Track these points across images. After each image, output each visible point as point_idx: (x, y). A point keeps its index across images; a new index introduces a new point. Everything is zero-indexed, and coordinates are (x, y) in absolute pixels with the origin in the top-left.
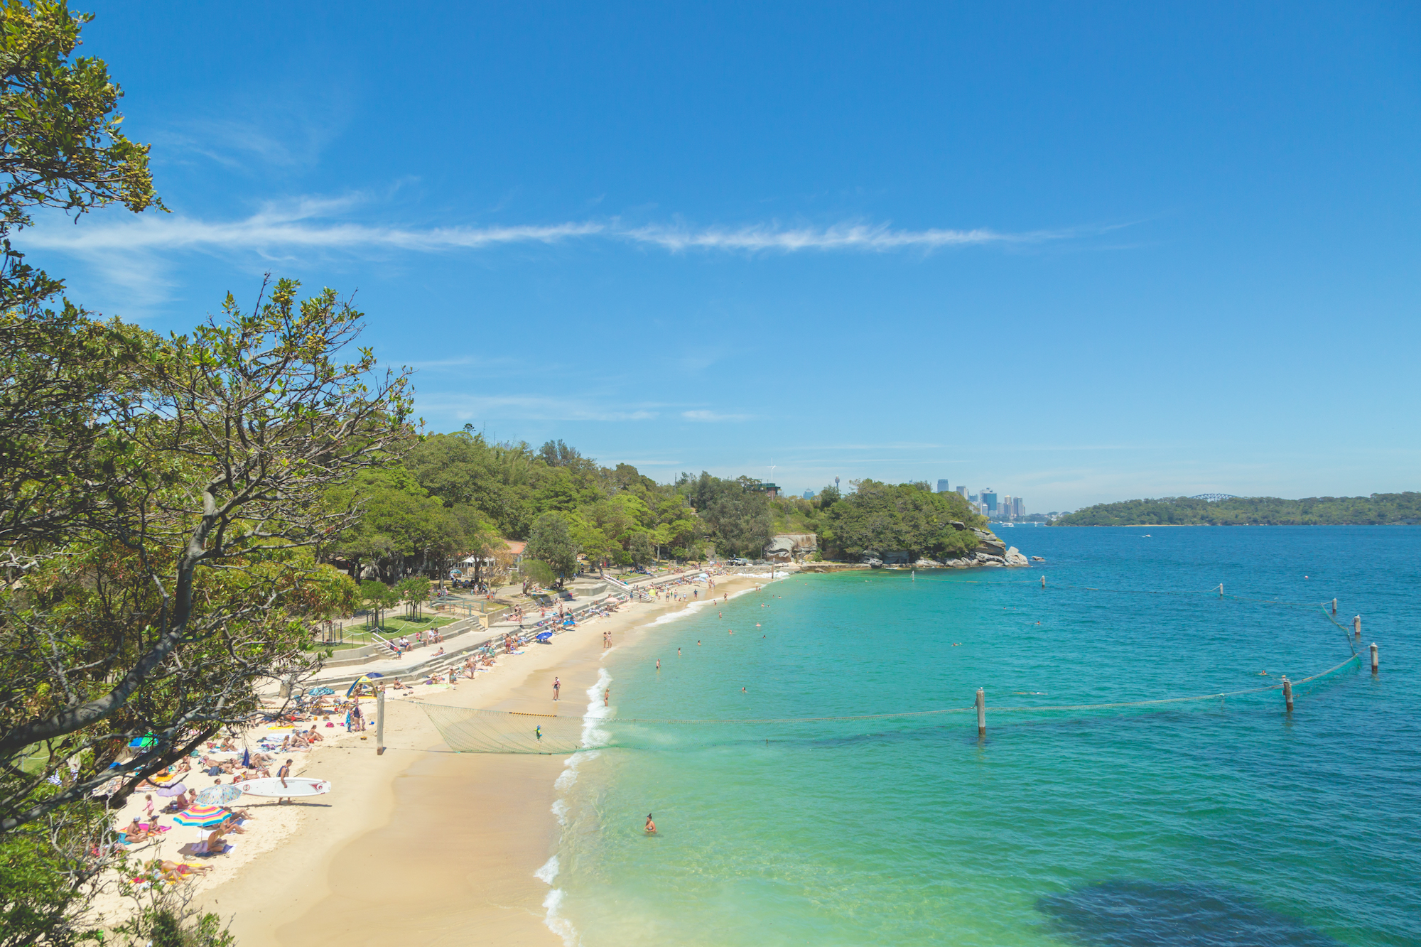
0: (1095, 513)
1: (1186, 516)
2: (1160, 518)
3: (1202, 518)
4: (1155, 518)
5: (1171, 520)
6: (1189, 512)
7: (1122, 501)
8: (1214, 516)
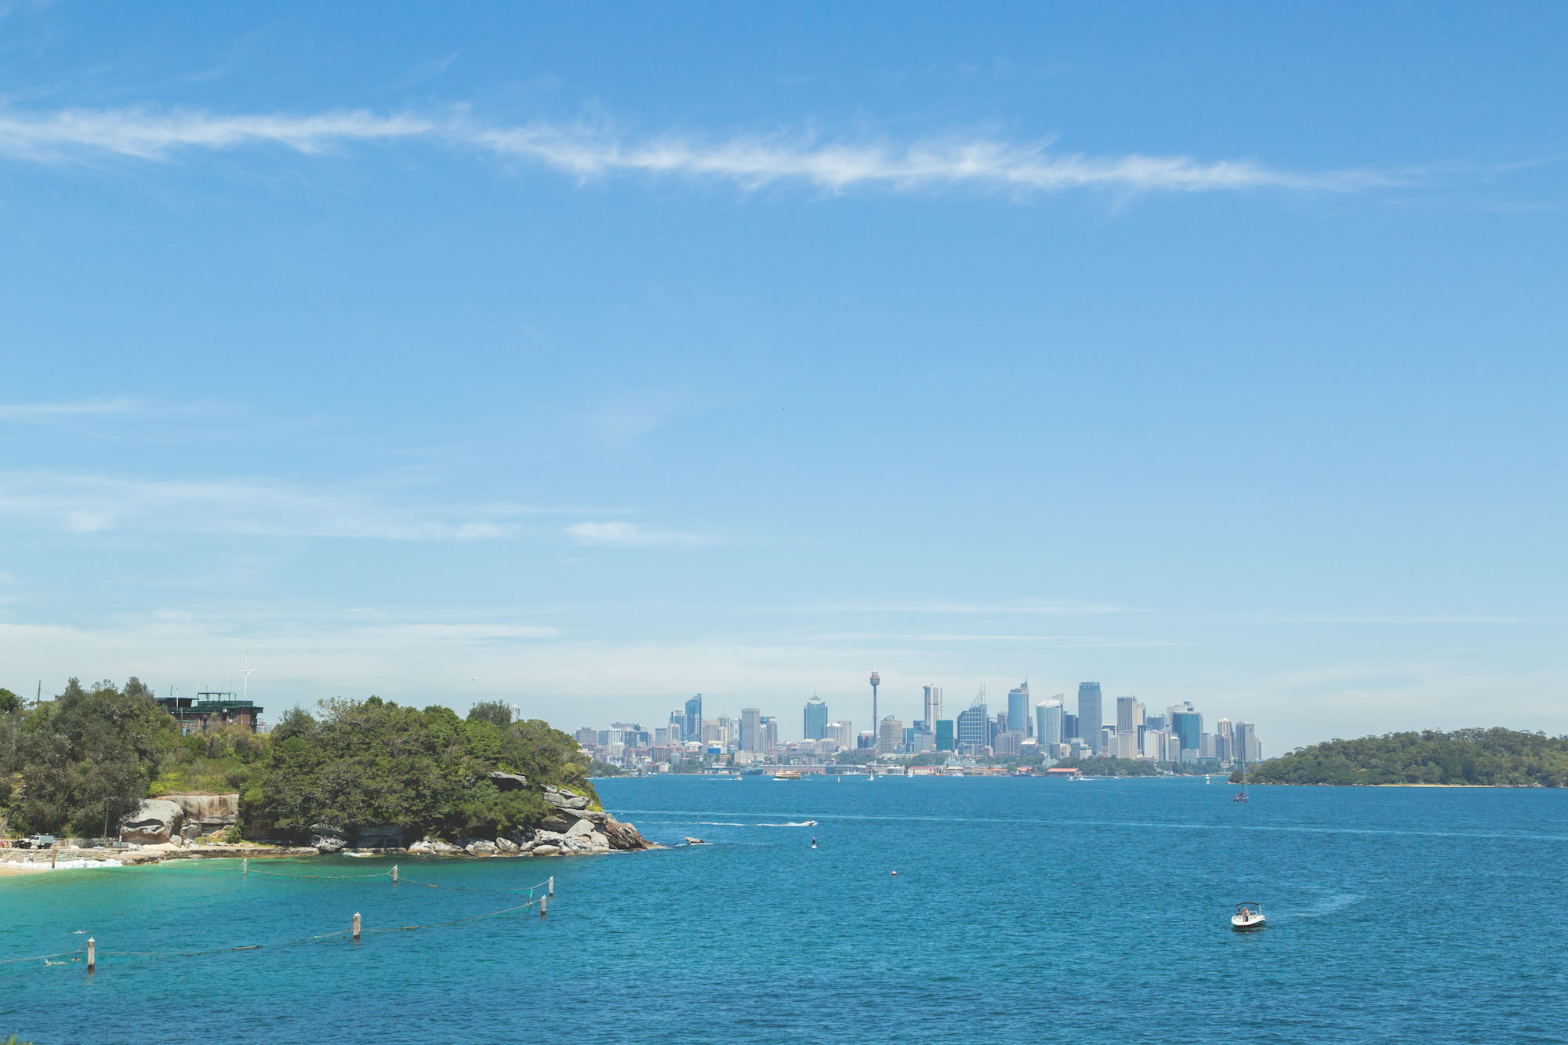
0: (1320, 759)
1: (1500, 766)
2: (1446, 769)
3: (1530, 772)
4: (1438, 771)
5: (1469, 776)
6: (1505, 759)
7: (1379, 735)
8: (1552, 769)
